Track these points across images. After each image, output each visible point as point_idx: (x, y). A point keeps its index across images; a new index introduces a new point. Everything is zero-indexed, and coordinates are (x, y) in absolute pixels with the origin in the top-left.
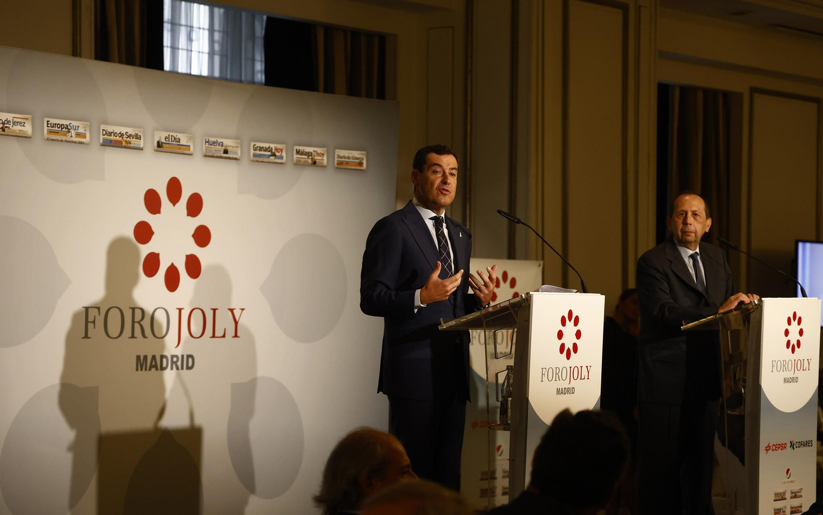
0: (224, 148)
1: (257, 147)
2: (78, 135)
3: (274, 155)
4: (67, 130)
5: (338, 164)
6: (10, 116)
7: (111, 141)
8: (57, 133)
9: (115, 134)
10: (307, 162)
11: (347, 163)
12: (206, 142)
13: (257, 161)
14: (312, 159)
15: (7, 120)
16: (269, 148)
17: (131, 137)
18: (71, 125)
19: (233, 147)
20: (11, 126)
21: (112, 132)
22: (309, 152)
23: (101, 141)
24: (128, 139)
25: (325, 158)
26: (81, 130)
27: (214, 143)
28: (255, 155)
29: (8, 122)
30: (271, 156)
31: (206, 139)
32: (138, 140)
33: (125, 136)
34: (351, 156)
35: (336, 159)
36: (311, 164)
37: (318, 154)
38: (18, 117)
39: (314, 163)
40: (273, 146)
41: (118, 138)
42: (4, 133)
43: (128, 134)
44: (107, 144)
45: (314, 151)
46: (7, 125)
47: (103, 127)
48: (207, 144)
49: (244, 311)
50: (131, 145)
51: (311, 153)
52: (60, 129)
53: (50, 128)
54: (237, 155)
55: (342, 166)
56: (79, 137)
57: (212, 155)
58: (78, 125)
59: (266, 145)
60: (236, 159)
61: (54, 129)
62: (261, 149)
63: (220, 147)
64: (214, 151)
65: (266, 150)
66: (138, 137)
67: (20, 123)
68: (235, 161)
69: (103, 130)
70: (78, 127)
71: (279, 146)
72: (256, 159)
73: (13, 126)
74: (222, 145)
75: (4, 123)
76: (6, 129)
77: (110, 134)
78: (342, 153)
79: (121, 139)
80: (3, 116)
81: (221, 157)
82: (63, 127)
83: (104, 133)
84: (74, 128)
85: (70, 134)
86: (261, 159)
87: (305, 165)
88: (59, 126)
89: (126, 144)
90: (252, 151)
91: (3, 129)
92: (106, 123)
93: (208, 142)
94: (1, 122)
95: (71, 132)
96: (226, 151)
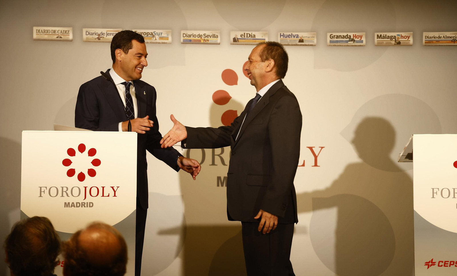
0: (299, 38)
1: (334, 36)
2: (161, 38)
3: (353, 40)
4: (152, 36)
5: (426, 43)
6: (104, 31)
7: (190, 40)
9: (194, 36)
10: (390, 43)
11: (438, 41)
12: (281, 36)
13: (335, 46)
15: (102, 33)
16: (347, 35)
17: (209, 37)
18: (155, 32)
19: (309, 37)
20: (105, 37)
21: (191, 35)
22: (392, 36)
23: (182, 41)
24: (206, 38)
25: (411, 39)
26: (163, 35)
27: (289, 36)
28: (331, 42)
29: (103, 34)
30: (350, 41)
31: (281, 34)
32: (216, 38)
33: (203, 36)
34: (442, 36)
35: (424, 39)
37: (403, 37)
38: (110, 30)
39: (399, 43)
40: (351, 34)
41: (197, 38)
42: (99, 41)
43: (206, 35)
44: (187, 42)
46: (102, 36)
47: (182, 32)
48: (282, 37)
49: (323, 149)
50: (209, 42)
52: (146, 35)
54: (314, 42)
55: (430, 43)
56: (162, 40)
57: (287, 44)
59: (345, 34)
60: (312, 45)
62: (338, 37)
63: (295, 38)
64: (289, 41)
65: (344, 37)
66: (214, 36)
68: (311, 47)
69: (183, 34)
70: (161, 33)
71: (357, 34)
72: (333, 44)
73: (106, 36)
74: (298, 37)
75: (99, 35)
76: (101, 38)
77: (190, 36)
78: (431, 34)
79: (200, 38)
80: (99, 31)
81: (297, 45)
82: (148, 34)
83: (184, 35)
84: (158, 34)
85: (154, 38)
86: (339, 44)
87: (388, 45)
88: (145, 34)
89: (204, 42)
90: (329, 39)
91: (99, 39)
92: (187, 29)
93: (283, 36)
94: (97, 34)
95: (155, 37)
96: (301, 41)
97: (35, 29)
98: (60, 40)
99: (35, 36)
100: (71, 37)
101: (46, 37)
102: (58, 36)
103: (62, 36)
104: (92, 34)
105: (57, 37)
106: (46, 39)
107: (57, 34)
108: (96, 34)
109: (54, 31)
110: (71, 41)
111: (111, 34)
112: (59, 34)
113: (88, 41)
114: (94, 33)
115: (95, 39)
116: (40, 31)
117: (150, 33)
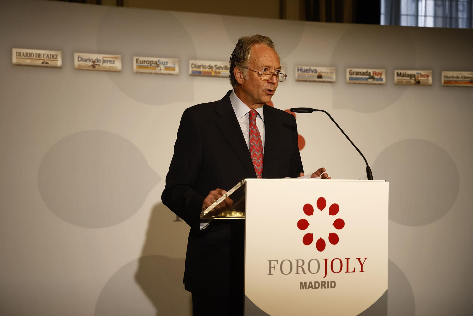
0: (318, 74)
1: (354, 72)
2: (167, 68)
3: (372, 78)
4: (156, 65)
5: (445, 83)
6: (100, 57)
7: (200, 72)
8: (146, 67)
9: (204, 67)
10: (410, 82)
11: (456, 82)
12: (298, 70)
13: (354, 83)
14: (415, 80)
15: (97, 59)
16: (367, 72)
18: (160, 61)
19: (327, 73)
20: (101, 64)
21: (201, 66)
22: (412, 75)
23: (190, 72)
24: (218, 70)
25: (430, 78)
26: (170, 65)
27: (306, 71)
28: (350, 79)
29: (98, 61)
30: (369, 78)
31: (298, 68)
33: (214, 68)
34: (460, 76)
35: (443, 79)
36: (415, 84)
37: (422, 76)
38: (108, 57)
39: (418, 83)
40: (371, 71)
41: (207, 70)
42: (94, 69)
43: (218, 67)
44: (197, 74)
45: (418, 74)
46: (98, 63)
47: (191, 62)
48: (299, 71)
50: (221, 75)
51: (414, 75)
52: (149, 64)
53: (139, 64)
54: (332, 78)
55: (449, 84)
56: (168, 70)
57: (304, 79)
58: (167, 61)
59: (364, 70)
60: (330, 82)
61: (143, 64)
62: (357, 73)
63: (314, 73)
64: (307, 77)
65: (364, 74)
66: (227, 68)
67: (110, 61)
68: (329, 84)
69: (192, 64)
70: (167, 62)
71: (377, 71)
72: (352, 81)
73: (103, 64)
74: (316, 72)
75: (94, 62)
76: (96, 66)
77: (199, 67)
78: (450, 74)
79: (210, 70)
80: (94, 57)
81: (315, 81)
82: (152, 63)
83: (193, 66)
84: (163, 63)
85: (159, 68)
86: (358, 82)
87: (408, 84)
88: (148, 62)
89: (216, 74)
90: (348, 76)
91: (93, 66)
92: (196, 59)
93: (301, 70)
94: (92, 61)
95: (160, 66)
96: (320, 77)
97: (15, 51)
98: (45, 67)
99: (15, 60)
100: (59, 63)
101: (29, 62)
102: (43, 61)
103: (49, 62)
104: (86, 60)
105: (43, 63)
106: (29, 64)
107: (42, 58)
108: (90, 61)
109: (39, 55)
110: (60, 68)
111: (109, 62)
112: (45, 59)
113: (80, 69)
114: (87, 59)
115: (89, 66)
116: (22, 54)
117: (154, 62)
